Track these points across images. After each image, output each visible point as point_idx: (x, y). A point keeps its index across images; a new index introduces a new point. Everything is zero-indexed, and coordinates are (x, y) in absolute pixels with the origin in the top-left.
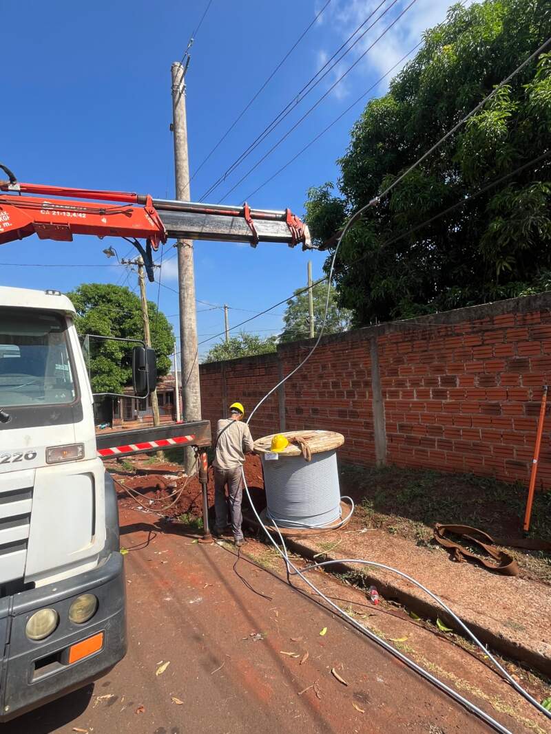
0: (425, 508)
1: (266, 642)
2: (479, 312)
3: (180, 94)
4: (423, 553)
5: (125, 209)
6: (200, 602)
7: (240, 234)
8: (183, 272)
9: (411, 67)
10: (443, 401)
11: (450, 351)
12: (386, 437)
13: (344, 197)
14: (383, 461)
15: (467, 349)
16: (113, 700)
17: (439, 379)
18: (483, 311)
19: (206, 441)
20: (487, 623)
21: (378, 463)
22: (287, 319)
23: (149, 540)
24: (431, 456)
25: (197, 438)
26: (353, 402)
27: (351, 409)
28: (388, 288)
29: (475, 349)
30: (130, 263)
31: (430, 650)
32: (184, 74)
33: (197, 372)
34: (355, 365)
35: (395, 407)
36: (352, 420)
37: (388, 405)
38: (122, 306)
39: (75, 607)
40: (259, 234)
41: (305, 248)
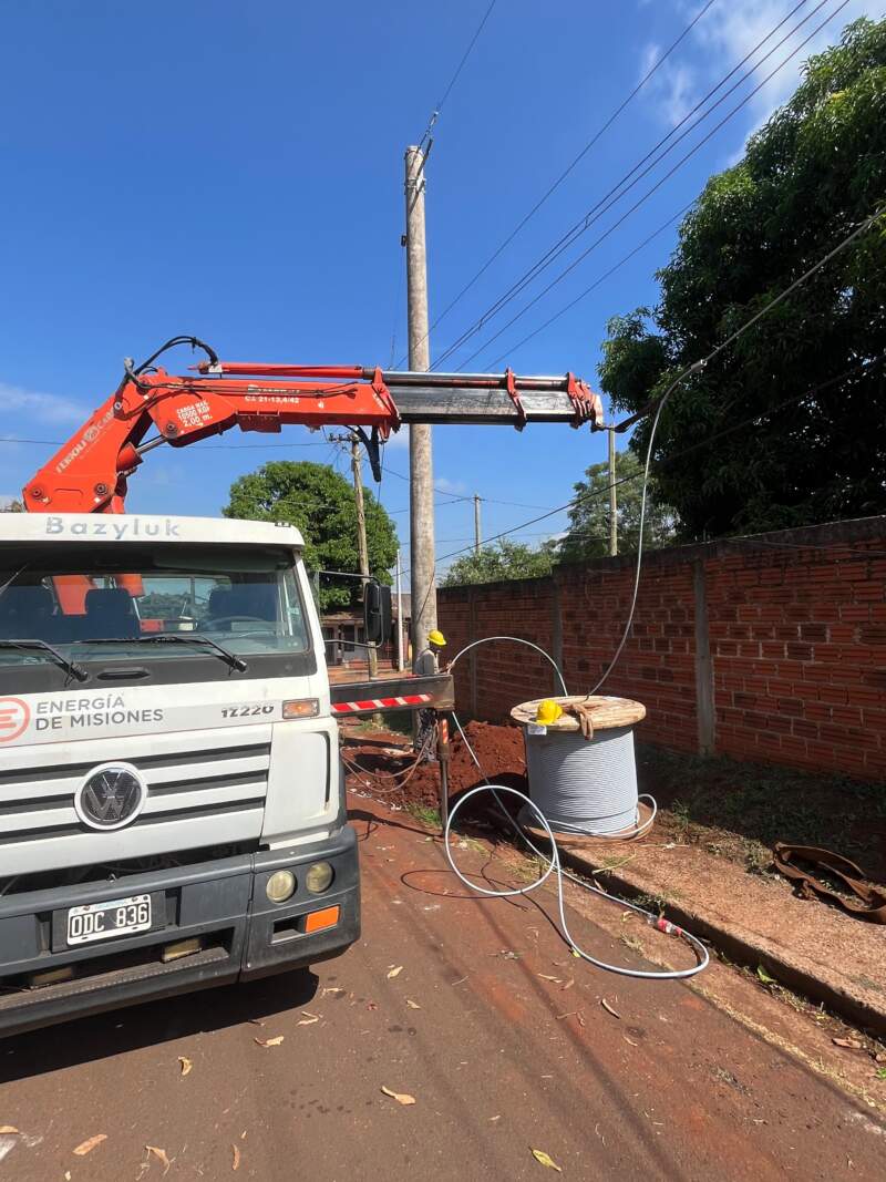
0: (766, 822)
1: (520, 962)
2: (865, 529)
3: (417, 193)
4: (755, 885)
5: (347, 389)
6: (438, 910)
7: (500, 413)
8: (417, 455)
9: (782, 117)
10: (805, 663)
11: (818, 586)
12: (715, 713)
13: (664, 333)
14: (709, 749)
15: (844, 585)
16: (340, 995)
17: (799, 628)
18: (871, 528)
19: (447, 703)
20: (827, 976)
21: (702, 751)
22: (573, 515)
23: (369, 832)
24: (783, 746)
25: (435, 698)
26: (667, 656)
27: (662, 667)
28: (730, 479)
29: (856, 585)
30: (341, 439)
31: (739, 999)
32: (423, 163)
33: (433, 601)
34: (670, 600)
35: (729, 667)
36: (663, 683)
37: (720, 664)
38: (323, 495)
39: (311, 875)
40: (527, 411)
41: (595, 428)
